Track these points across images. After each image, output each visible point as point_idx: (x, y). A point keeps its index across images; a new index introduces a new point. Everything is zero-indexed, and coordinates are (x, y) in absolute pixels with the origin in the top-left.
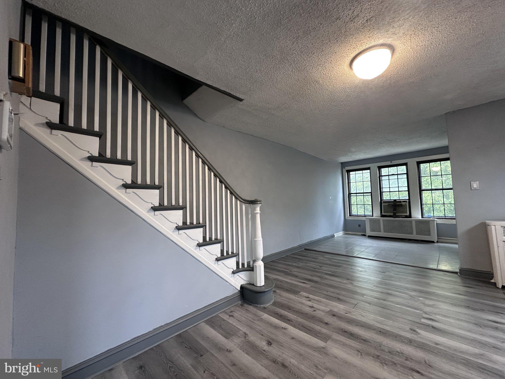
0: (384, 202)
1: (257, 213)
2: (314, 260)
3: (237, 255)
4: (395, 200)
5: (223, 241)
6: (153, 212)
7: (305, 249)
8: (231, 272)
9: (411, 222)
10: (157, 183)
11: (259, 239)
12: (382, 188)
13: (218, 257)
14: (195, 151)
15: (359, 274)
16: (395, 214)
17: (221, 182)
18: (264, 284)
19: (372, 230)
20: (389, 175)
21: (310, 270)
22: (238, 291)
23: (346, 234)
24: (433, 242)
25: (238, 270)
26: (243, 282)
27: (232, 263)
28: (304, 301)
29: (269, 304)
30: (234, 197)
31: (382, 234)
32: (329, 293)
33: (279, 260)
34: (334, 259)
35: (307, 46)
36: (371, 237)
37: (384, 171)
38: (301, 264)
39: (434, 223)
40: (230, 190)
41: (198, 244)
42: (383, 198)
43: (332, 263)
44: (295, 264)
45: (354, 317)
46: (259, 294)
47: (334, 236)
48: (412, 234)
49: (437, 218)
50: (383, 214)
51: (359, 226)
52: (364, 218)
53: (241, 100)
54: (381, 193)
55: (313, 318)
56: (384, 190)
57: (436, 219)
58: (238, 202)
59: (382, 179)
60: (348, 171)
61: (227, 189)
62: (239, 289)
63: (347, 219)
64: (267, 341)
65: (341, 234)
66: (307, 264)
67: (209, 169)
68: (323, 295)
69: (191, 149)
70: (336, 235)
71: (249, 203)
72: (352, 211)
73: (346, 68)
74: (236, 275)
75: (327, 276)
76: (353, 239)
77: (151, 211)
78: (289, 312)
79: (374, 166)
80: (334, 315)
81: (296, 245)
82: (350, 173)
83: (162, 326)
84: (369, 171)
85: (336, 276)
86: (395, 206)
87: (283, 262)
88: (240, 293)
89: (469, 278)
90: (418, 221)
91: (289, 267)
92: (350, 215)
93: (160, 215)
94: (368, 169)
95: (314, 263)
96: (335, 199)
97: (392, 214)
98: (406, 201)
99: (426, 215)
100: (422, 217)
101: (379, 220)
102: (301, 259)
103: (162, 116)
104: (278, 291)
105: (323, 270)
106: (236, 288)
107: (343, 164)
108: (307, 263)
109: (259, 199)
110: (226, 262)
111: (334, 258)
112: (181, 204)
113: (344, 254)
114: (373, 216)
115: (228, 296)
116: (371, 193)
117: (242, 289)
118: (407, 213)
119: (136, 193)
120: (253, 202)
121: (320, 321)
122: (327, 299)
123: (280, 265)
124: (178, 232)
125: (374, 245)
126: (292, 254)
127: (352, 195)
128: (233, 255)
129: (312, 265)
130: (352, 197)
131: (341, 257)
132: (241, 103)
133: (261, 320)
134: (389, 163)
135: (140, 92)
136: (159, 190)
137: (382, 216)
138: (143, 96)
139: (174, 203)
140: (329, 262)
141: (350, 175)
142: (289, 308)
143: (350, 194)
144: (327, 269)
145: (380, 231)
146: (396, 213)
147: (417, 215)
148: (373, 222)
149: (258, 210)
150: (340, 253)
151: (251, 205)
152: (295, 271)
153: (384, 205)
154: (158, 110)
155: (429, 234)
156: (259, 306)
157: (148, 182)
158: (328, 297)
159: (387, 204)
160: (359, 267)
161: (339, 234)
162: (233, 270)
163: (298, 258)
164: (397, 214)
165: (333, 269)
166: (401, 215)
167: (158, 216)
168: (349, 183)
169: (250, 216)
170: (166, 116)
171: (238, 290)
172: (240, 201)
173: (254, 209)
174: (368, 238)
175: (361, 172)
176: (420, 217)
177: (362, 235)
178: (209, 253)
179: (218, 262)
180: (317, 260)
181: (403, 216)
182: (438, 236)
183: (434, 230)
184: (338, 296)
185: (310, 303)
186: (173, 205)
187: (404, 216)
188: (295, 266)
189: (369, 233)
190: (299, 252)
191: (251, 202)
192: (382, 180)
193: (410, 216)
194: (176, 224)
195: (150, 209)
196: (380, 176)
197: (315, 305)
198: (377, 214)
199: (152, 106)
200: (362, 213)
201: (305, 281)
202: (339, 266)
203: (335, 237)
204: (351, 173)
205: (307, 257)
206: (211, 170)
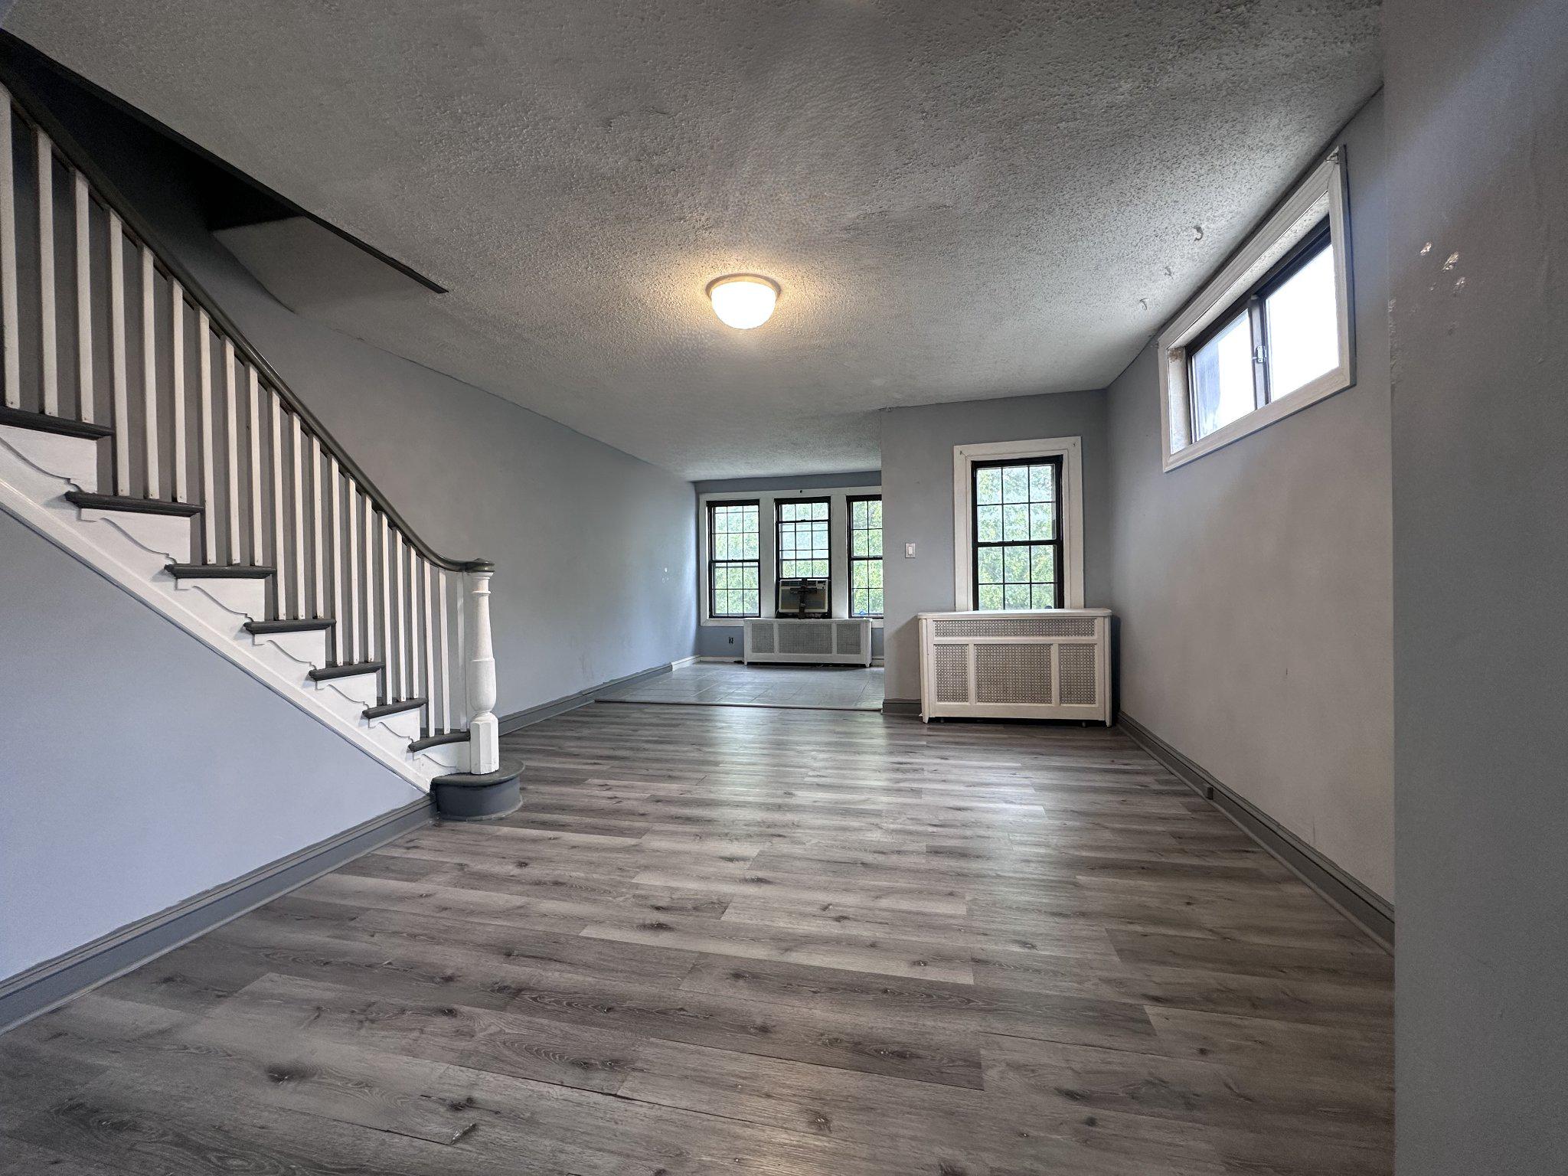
0: (785, 584)
1: (482, 595)
2: (618, 720)
3: (422, 703)
4: (804, 579)
5: (384, 668)
6: (170, 581)
7: (597, 702)
8: (407, 747)
9: (829, 627)
10: (182, 497)
11: (487, 659)
12: (782, 551)
13: (370, 707)
14: (299, 415)
15: (720, 733)
16: (802, 609)
17: (376, 507)
18: (497, 768)
19: (757, 649)
20: (796, 522)
21: (610, 740)
22: (424, 795)
23: (701, 662)
24: (863, 666)
25: (425, 741)
26: (438, 772)
27: (409, 723)
28: (596, 792)
29: (512, 811)
30: (413, 552)
31: (777, 657)
32: (651, 772)
33: (526, 731)
34: (665, 713)
35: (623, 239)
36: (753, 665)
37: (788, 511)
38: (585, 732)
39: (867, 627)
40: (403, 533)
41: (311, 673)
42: (782, 574)
43: (663, 722)
44: (569, 734)
45: (697, 796)
46: (485, 791)
47: (670, 667)
48: (830, 652)
49: (874, 618)
50: (780, 610)
51: (731, 641)
52: (740, 623)
53: (440, 290)
54: (779, 562)
55: (616, 813)
56: (785, 555)
57: (871, 620)
58: (427, 565)
59: (782, 529)
60: (711, 505)
61: (394, 528)
62: (427, 790)
63: (704, 625)
64: (515, 863)
65: (688, 661)
66: (603, 730)
67: (344, 470)
68: (638, 777)
69: (288, 408)
70: (675, 666)
71: (458, 568)
72: (717, 604)
73: (699, 294)
74: (419, 754)
75: (647, 746)
76: (715, 672)
77: (165, 577)
78: (563, 815)
79: (768, 497)
80: (658, 801)
81: (573, 691)
82: (714, 510)
83: (207, 892)
84: (756, 508)
85: (669, 743)
86: (804, 592)
87: (539, 733)
88: (431, 800)
89: (893, 716)
90: (842, 625)
91: (554, 741)
92: (711, 616)
93: (196, 590)
94: (756, 502)
95: (619, 726)
96: (678, 574)
97: (797, 611)
98: (825, 581)
99: (856, 611)
100: (850, 616)
101: (770, 626)
102: (587, 723)
103: (193, 301)
104: (530, 787)
105: (639, 736)
106: (418, 788)
107: (700, 487)
108: (601, 728)
109: (486, 559)
110: (394, 720)
111: (666, 711)
112: (259, 561)
113: (693, 700)
114: (759, 617)
115: (397, 807)
116: (758, 561)
117: (435, 790)
118: (824, 608)
119: (114, 523)
120: (471, 567)
121: (631, 813)
122: (646, 781)
123: (534, 741)
124: (250, 640)
125: (757, 681)
126: (560, 715)
127: (717, 565)
128: (413, 703)
129: (614, 730)
130: (717, 569)
131: (682, 709)
132: (439, 296)
133: (498, 838)
134: (795, 494)
135: (117, 214)
136: (188, 519)
137: (779, 615)
138: (128, 228)
139: (236, 558)
140: (654, 721)
141: (715, 513)
142: (562, 809)
143: (712, 562)
144: (650, 732)
145: (771, 650)
146: (804, 608)
147: (841, 612)
148: (761, 629)
149: (484, 587)
150: (683, 700)
151: (465, 573)
152: (571, 746)
153: (782, 590)
154: (179, 279)
155: (858, 652)
156: (484, 817)
157: (155, 493)
158: (647, 778)
159: (789, 588)
160: (720, 721)
161: (684, 664)
162: (410, 742)
163: (578, 722)
164: (806, 611)
165: (663, 731)
166: (814, 613)
167: (188, 592)
168: (711, 534)
169: (460, 603)
170: (207, 303)
171: (424, 792)
172: (433, 563)
173: (475, 585)
174: (748, 668)
175: (740, 508)
176: (846, 617)
177: (735, 662)
178: (344, 699)
179: (371, 720)
180: (627, 720)
181: (817, 615)
182: (872, 655)
183: (867, 641)
184: (670, 773)
185: (610, 794)
186: (234, 562)
187: (819, 616)
188: (572, 737)
189: (750, 656)
190: (579, 710)
191: (464, 567)
192: (782, 532)
193: (828, 615)
194: (243, 616)
195: (161, 573)
196: (779, 522)
197: (618, 794)
198: (768, 611)
199: (159, 264)
200: (739, 611)
201: (596, 761)
202: (677, 725)
203: (673, 670)
204: (718, 509)
205: (600, 716)
206: (348, 474)
